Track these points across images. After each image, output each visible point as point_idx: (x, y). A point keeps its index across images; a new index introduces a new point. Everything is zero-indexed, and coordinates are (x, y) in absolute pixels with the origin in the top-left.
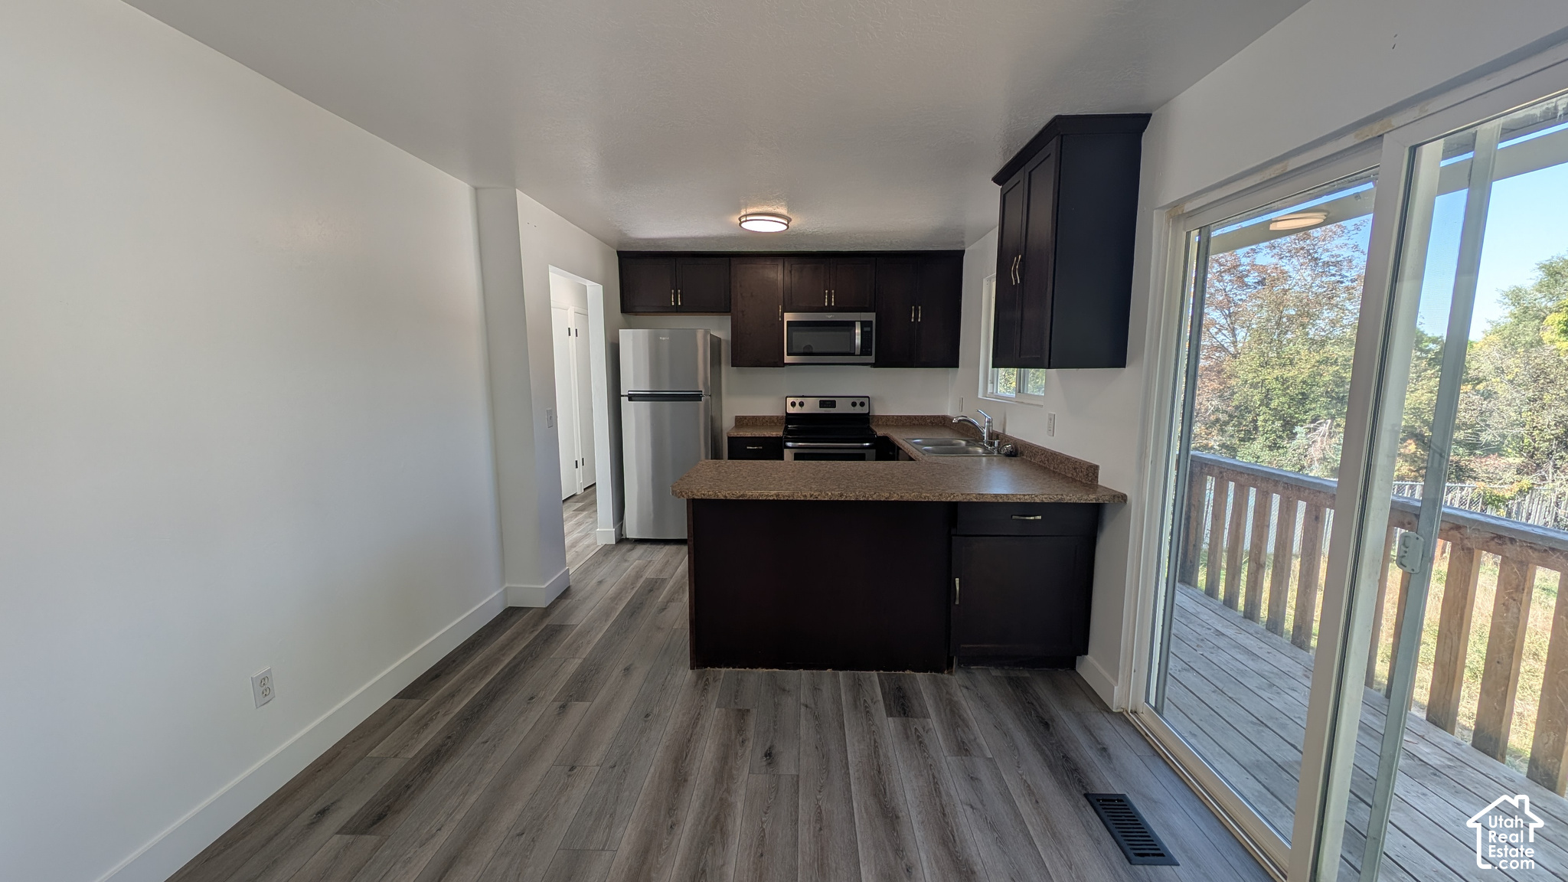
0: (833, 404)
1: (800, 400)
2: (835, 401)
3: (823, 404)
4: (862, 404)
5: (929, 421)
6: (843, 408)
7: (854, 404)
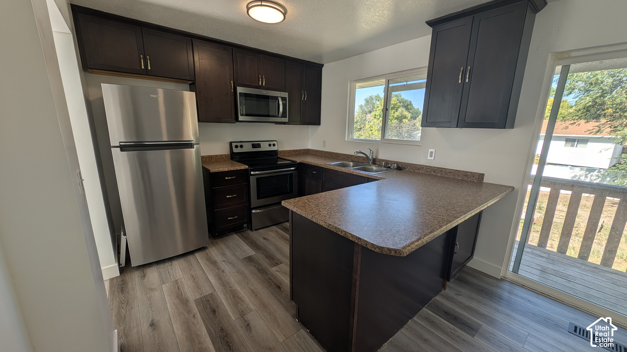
0: (259, 146)
1: (240, 144)
2: (260, 144)
3: (254, 146)
4: (274, 145)
5: (302, 152)
6: (265, 147)
7: (270, 145)
